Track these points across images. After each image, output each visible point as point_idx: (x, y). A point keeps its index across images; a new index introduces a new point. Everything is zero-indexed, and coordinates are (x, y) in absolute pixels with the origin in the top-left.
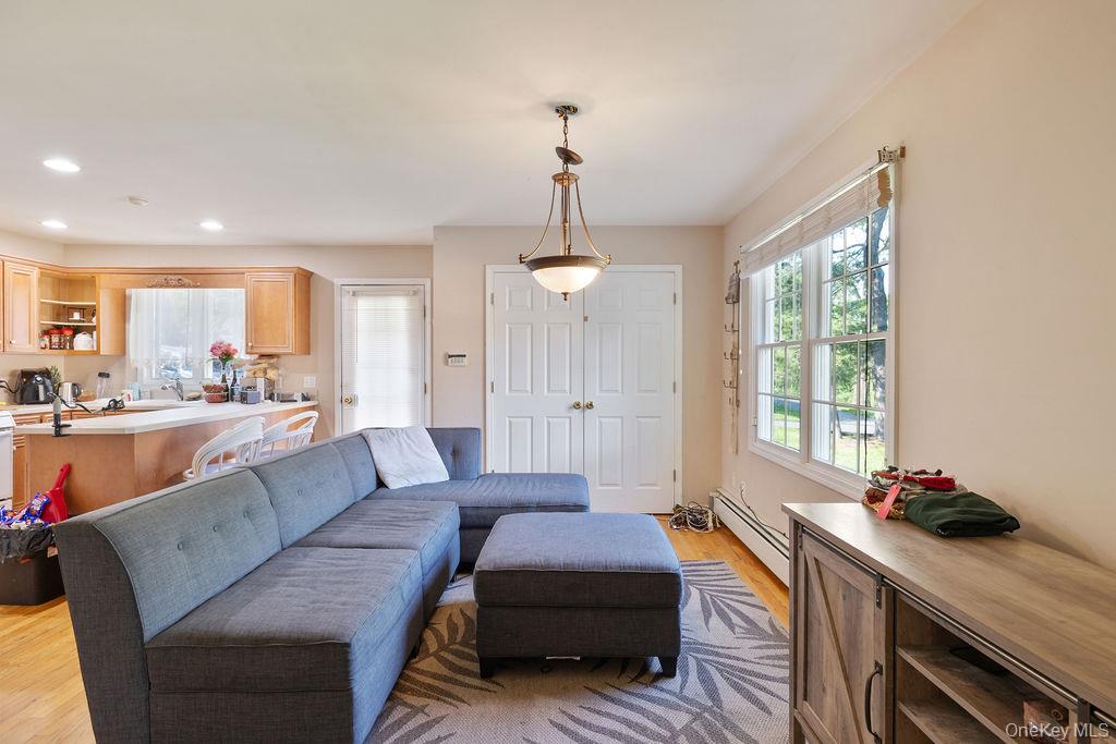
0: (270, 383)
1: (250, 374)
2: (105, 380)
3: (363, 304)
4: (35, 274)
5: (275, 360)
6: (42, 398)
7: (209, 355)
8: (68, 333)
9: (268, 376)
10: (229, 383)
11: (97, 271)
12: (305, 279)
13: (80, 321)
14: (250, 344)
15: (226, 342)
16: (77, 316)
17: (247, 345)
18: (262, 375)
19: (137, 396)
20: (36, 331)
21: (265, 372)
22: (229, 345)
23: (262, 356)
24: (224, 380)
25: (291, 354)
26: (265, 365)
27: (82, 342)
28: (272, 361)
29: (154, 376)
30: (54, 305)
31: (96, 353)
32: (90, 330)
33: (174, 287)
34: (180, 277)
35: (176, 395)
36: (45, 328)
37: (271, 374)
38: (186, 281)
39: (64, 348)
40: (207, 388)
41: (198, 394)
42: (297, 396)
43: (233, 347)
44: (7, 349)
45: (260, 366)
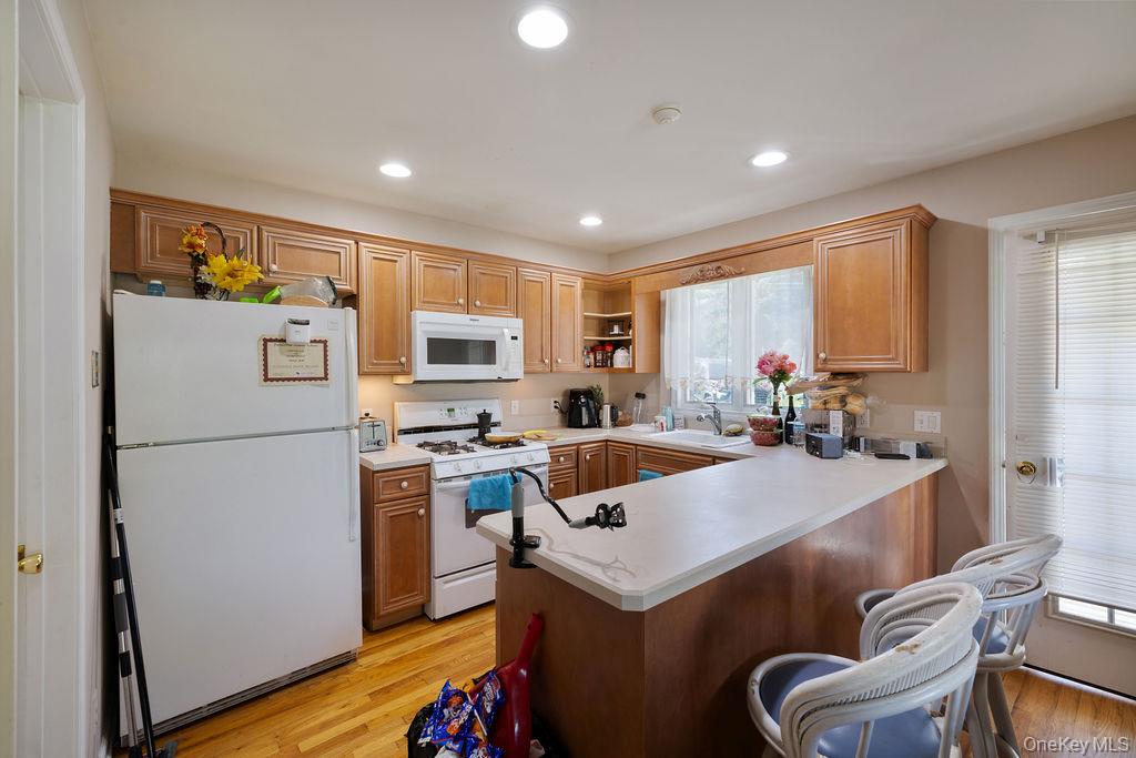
0: (851, 419)
1: (819, 404)
2: (641, 401)
3: (1072, 259)
4: (579, 284)
5: (859, 381)
6: (585, 421)
7: (755, 374)
8: (609, 349)
9: (848, 408)
10: (784, 414)
11: (631, 274)
12: (925, 229)
13: (619, 335)
14: (822, 355)
15: (780, 352)
16: (616, 330)
17: (817, 356)
18: (837, 405)
19: (670, 424)
20: (579, 348)
21: (843, 400)
22: (785, 358)
23: (835, 375)
24: (776, 411)
25: (904, 371)
26: (842, 390)
27: (621, 358)
28: (855, 383)
29: (688, 399)
30: (600, 318)
31: (631, 370)
32: (626, 344)
33: (712, 279)
34: (719, 264)
35: (712, 426)
36: (592, 344)
37: (855, 405)
38: (726, 268)
39: (606, 366)
40: (754, 423)
41: (738, 427)
42: (908, 448)
43: (791, 360)
44: (555, 369)
45: (834, 391)
